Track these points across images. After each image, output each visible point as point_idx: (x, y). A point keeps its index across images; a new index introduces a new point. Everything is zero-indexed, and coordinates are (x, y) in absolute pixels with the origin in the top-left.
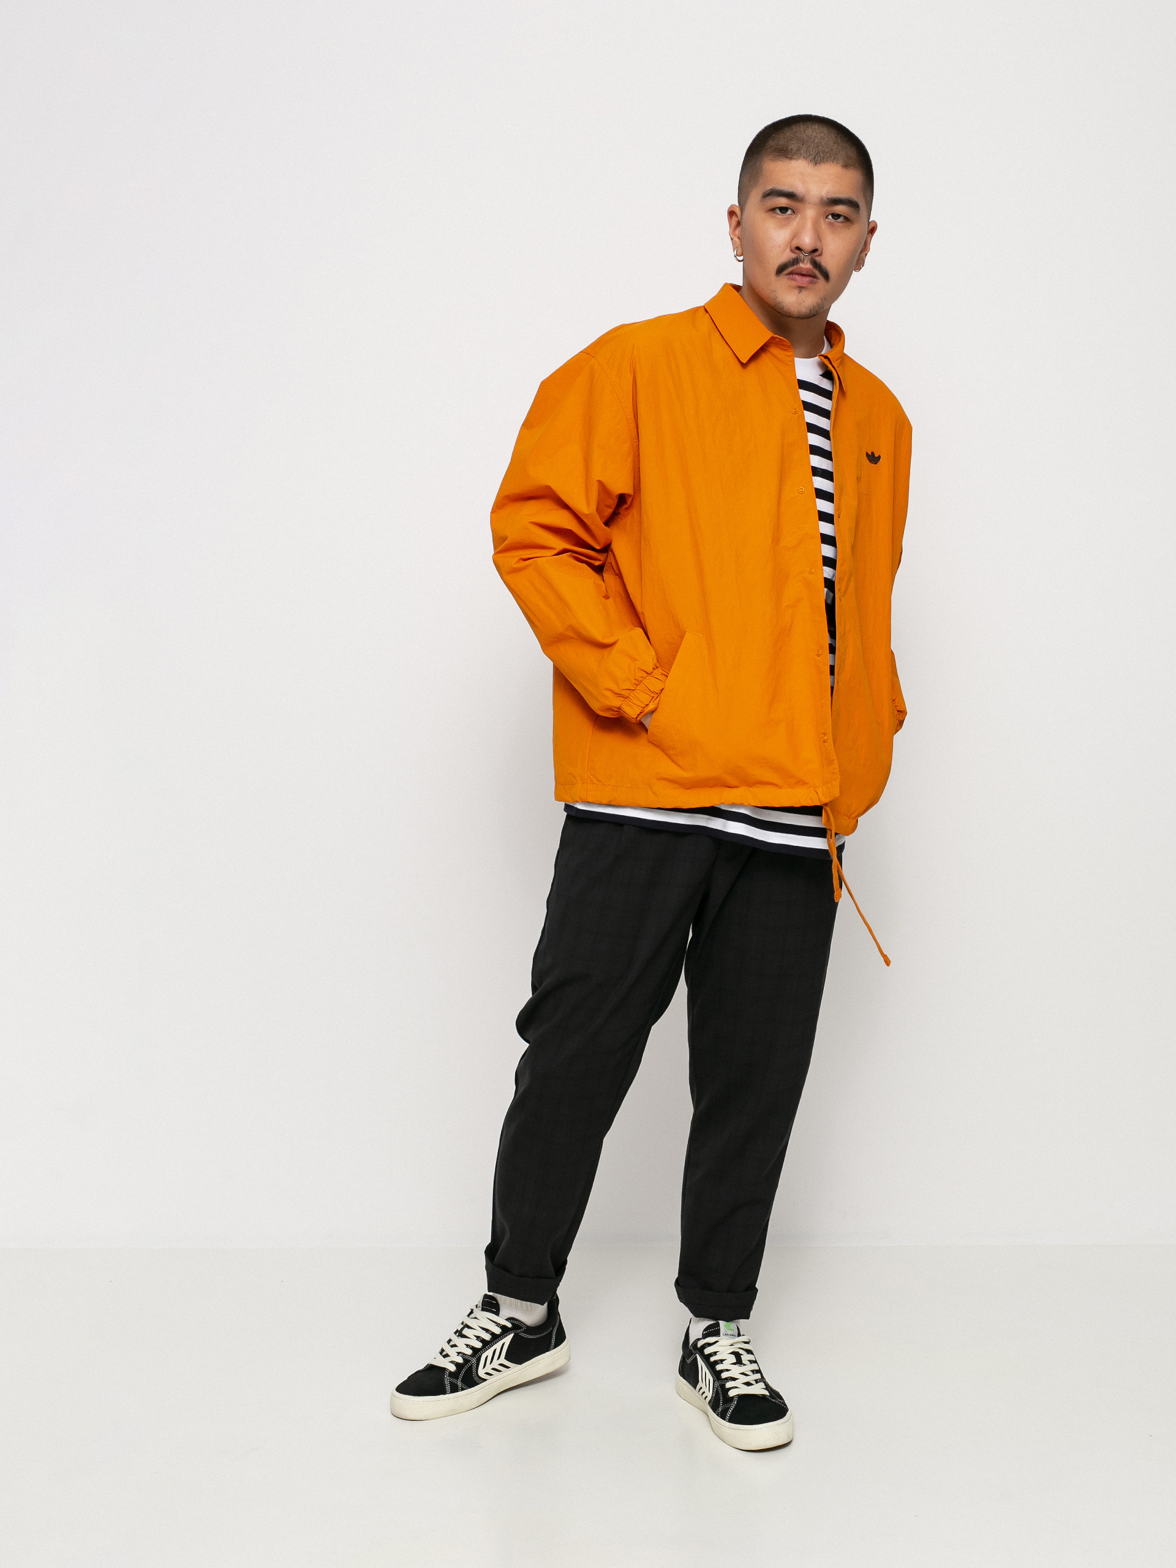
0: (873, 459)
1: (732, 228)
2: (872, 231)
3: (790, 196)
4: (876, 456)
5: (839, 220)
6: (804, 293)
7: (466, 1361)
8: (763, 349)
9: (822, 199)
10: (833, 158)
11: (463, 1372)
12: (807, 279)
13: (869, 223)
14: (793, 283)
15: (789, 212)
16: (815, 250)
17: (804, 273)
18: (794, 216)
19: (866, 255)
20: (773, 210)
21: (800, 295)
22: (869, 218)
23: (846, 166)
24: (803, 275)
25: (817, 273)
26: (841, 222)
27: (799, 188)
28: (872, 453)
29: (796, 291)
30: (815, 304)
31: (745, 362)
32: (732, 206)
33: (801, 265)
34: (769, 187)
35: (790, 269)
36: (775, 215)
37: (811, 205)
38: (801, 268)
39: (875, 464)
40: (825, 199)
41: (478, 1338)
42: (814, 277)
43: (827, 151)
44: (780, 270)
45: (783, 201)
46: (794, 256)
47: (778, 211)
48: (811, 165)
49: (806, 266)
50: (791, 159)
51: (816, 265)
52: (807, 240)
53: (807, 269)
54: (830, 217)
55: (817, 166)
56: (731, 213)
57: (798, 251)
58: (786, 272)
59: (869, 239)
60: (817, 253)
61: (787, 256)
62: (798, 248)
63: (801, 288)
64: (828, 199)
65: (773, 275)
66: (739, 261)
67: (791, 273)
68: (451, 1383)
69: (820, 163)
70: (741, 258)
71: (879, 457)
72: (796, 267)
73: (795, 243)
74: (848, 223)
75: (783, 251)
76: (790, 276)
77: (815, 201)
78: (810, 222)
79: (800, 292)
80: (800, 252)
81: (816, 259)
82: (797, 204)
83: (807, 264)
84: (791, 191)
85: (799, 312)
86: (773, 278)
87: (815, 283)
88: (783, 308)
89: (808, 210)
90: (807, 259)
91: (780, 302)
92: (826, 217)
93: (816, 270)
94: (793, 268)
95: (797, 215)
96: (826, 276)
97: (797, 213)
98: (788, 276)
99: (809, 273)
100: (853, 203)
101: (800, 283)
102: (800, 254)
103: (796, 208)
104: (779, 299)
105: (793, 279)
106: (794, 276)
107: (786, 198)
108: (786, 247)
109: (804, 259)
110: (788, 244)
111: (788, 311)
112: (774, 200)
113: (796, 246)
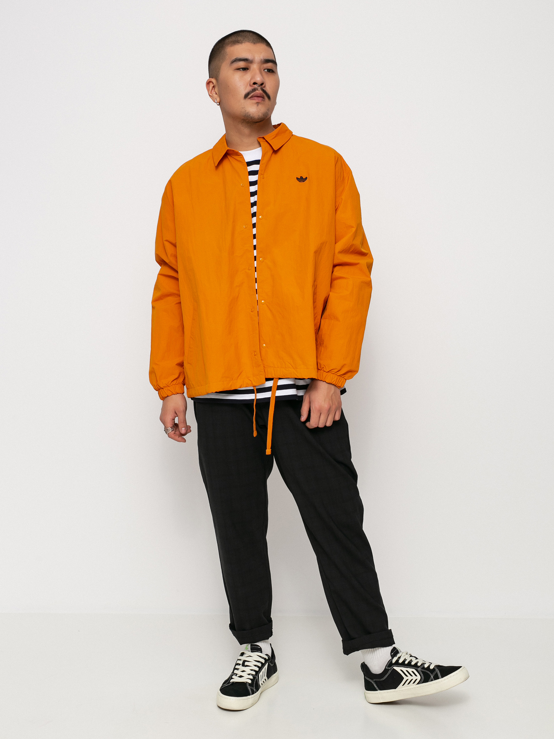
3: (245, 60)
6: (260, 106)
7: (254, 678)
9: (261, 60)
11: (255, 683)
14: (254, 101)
16: (262, 84)
27: (249, 56)
29: (256, 105)
30: (265, 112)
31: (216, 166)
34: (234, 58)
37: (256, 64)
41: (255, 666)
42: (263, 98)
44: (246, 96)
45: (242, 64)
46: (252, 88)
48: (252, 44)
49: (259, 92)
51: (264, 91)
52: (258, 79)
58: (250, 96)
60: (263, 85)
61: (249, 89)
64: (264, 59)
65: (242, 100)
67: (251, 97)
68: (251, 689)
72: (255, 92)
75: (246, 87)
76: (252, 98)
77: (258, 61)
78: (258, 71)
79: (258, 105)
80: (256, 85)
81: (264, 88)
82: (249, 64)
83: (259, 91)
84: (246, 58)
85: (258, 116)
86: (243, 101)
87: (264, 101)
88: (250, 115)
89: (255, 67)
90: (259, 88)
91: (248, 113)
92: (264, 70)
93: (264, 94)
94: (253, 93)
95: (250, 70)
96: (269, 97)
97: (250, 69)
98: (251, 98)
99: (261, 96)
100: (274, 62)
101: (257, 101)
102: (256, 86)
103: (250, 67)
104: (247, 111)
105: (253, 99)
106: (253, 98)
107: (244, 62)
108: (247, 85)
109: (258, 89)
110: (248, 83)
111: (253, 116)
112: (238, 64)
113: (253, 83)
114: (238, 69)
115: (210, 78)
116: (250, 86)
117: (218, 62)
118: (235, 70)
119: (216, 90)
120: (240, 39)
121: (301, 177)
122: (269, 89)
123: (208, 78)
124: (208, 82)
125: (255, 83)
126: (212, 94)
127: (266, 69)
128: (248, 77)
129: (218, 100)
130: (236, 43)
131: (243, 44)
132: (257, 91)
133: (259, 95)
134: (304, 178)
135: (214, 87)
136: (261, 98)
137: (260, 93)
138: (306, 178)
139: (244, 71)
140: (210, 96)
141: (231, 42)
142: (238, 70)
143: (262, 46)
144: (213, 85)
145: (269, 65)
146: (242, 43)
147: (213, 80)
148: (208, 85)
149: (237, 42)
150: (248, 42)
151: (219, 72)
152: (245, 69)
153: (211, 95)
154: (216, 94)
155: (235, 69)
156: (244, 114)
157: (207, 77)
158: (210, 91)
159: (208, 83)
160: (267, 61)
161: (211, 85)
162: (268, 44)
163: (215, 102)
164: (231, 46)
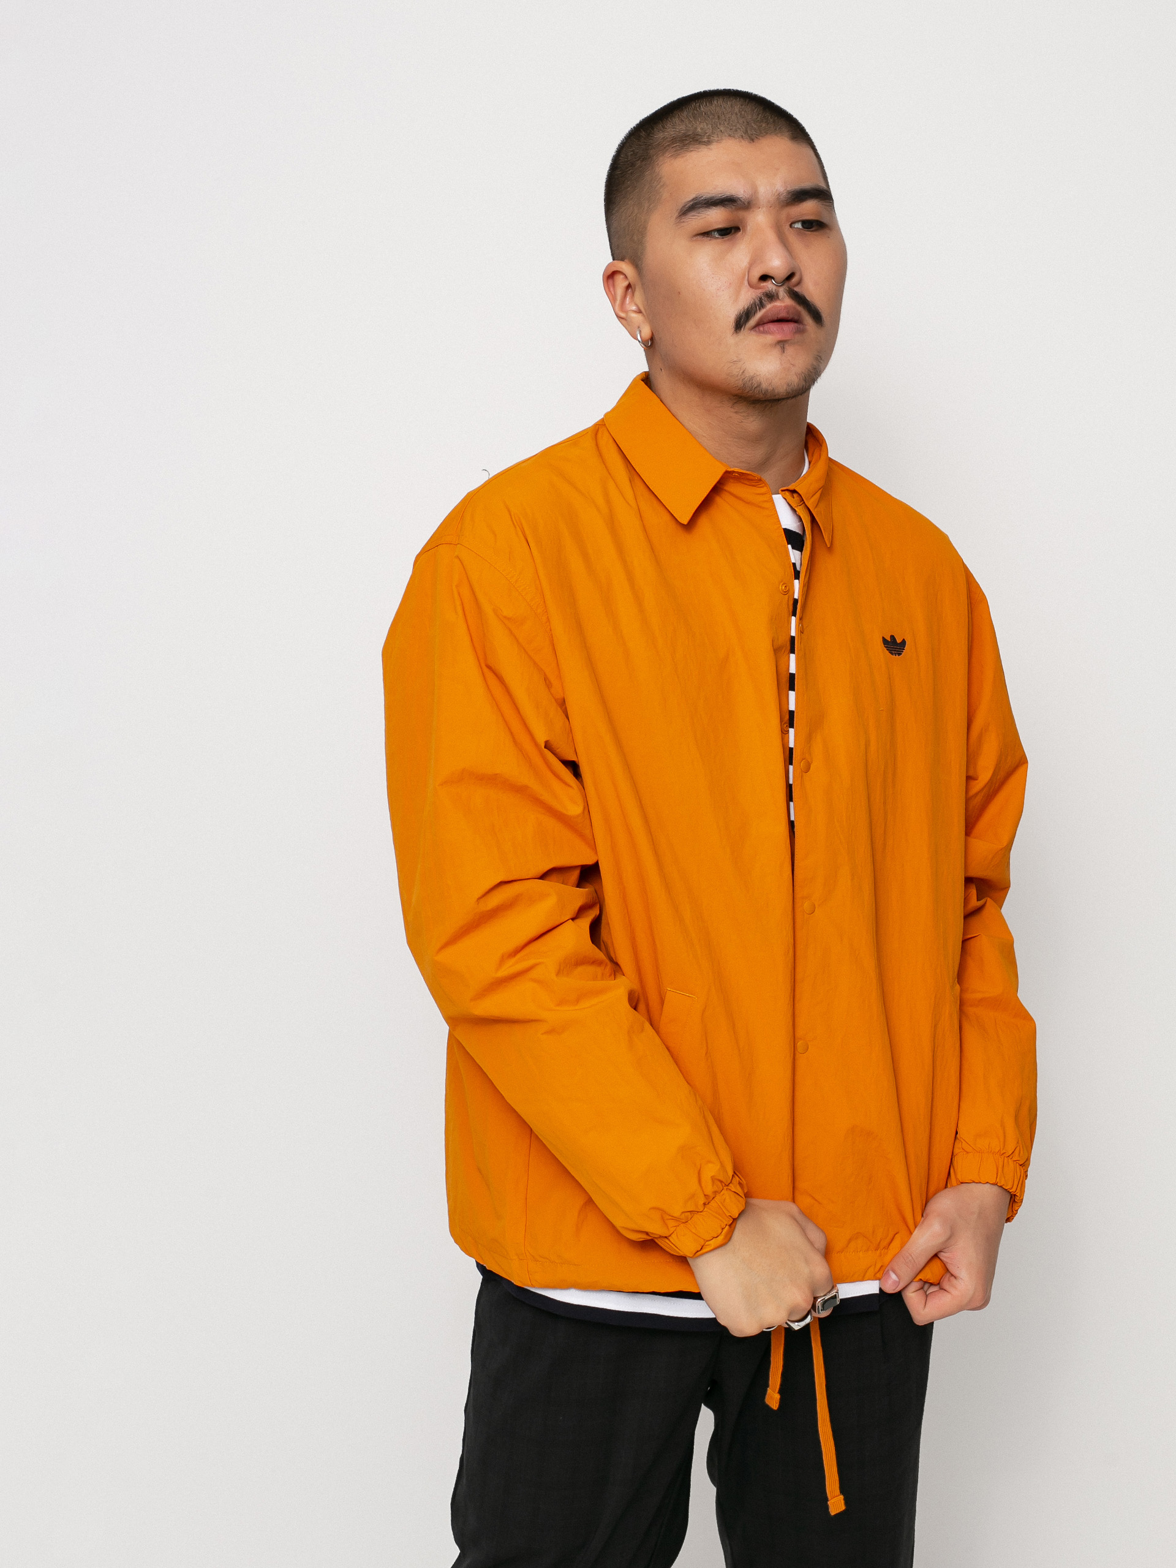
0: (894, 646)
3: (727, 201)
4: (899, 641)
6: (790, 350)
8: (717, 489)
9: (778, 196)
12: (789, 326)
14: (770, 339)
16: (790, 276)
17: (780, 318)
18: (741, 234)
21: (781, 357)
24: (780, 321)
25: (802, 313)
27: (738, 188)
28: (892, 637)
29: (776, 352)
30: (810, 368)
31: (686, 524)
33: (774, 305)
34: (689, 196)
35: (759, 315)
37: (763, 210)
38: (773, 310)
39: (899, 654)
40: (784, 194)
42: (795, 320)
44: (740, 323)
45: (716, 217)
46: (758, 293)
47: (714, 234)
48: (745, 143)
49: (784, 303)
51: (800, 299)
52: (776, 262)
54: (799, 225)
55: (755, 143)
57: (763, 284)
58: (753, 322)
60: (794, 280)
61: (747, 297)
63: (780, 345)
64: (789, 192)
65: (729, 336)
67: (760, 323)
69: (757, 138)
71: (904, 642)
72: (767, 308)
73: (758, 270)
74: (824, 231)
75: (738, 293)
76: (761, 329)
77: (769, 202)
78: (771, 236)
79: (783, 350)
80: (770, 282)
81: (796, 289)
82: (741, 214)
83: (782, 300)
84: (728, 194)
85: (788, 385)
86: (731, 339)
87: (801, 331)
88: (759, 385)
89: (760, 220)
90: (782, 292)
91: (752, 378)
92: (791, 226)
93: (800, 308)
94: (763, 311)
95: (745, 231)
96: (817, 317)
97: (745, 227)
98: (757, 329)
99: (791, 316)
100: (823, 195)
101: (779, 337)
102: (769, 286)
103: (742, 221)
104: (750, 372)
105: (764, 332)
106: (766, 327)
107: (723, 208)
108: (742, 283)
109: (777, 294)
110: (744, 278)
111: (770, 388)
112: (703, 216)
113: (759, 277)
114: (706, 234)
115: (615, 261)
116: (751, 285)
117: (636, 211)
118: (695, 238)
119: (639, 296)
120: (702, 129)
122: (813, 288)
123: (609, 259)
124: (610, 272)
125: (764, 278)
126: (626, 312)
127: (798, 222)
128: (740, 254)
129: (646, 332)
130: (689, 144)
131: (714, 146)
132: (778, 304)
133: (783, 315)
135: (629, 286)
136: (792, 326)
137: (785, 307)
139: (726, 238)
140: (619, 317)
141: (674, 140)
142: (705, 239)
143: (778, 145)
144: (626, 283)
145: (809, 208)
146: (708, 143)
147: (625, 267)
148: (610, 281)
149: (691, 140)
150: (730, 136)
151: (641, 242)
152: (728, 231)
153: (622, 315)
154: (639, 312)
155: (695, 233)
156: (740, 383)
157: (605, 257)
158: (618, 302)
159: (610, 276)
160: (799, 196)
161: (621, 283)
162: (797, 131)
163: (637, 339)
164: (675, 156)
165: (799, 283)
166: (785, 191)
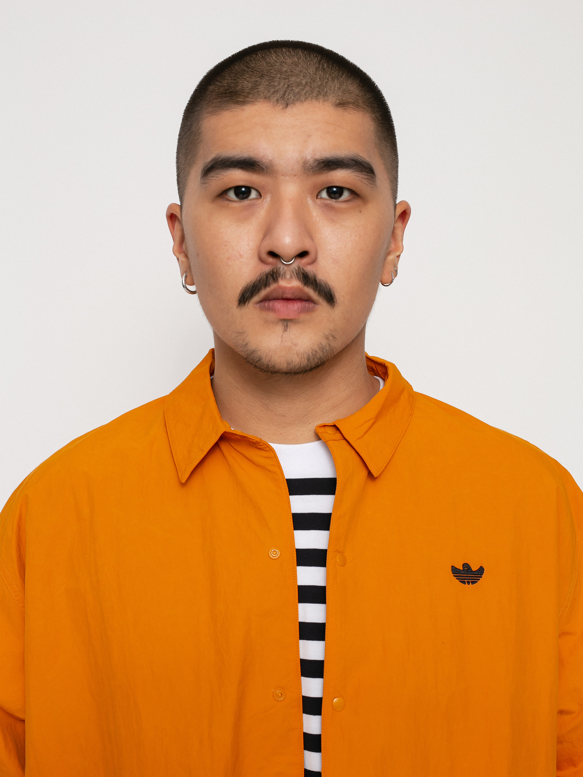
0: (470, 574)
1: (177, 242)
2: (404, 215)
4: (474, 568)
5: (343, 198)
6: (294, 329)
9: (305, 163)
10: (316, 92)
12: (296, 306)
13: (395, 206)
14: (271, 316)
15: (253, 194)
16: (303, 254)
17: (289, 296)
18: (260, 201)
19: (399, 256)
20: (223, 194)
21: (286, 334)
22: (395, 197)
23: (341, 104)
24: (288, 300)
25: (310, 292)
26: (346, 201)
27: (263, 151)
29: (279, 328)
30: (316, 348)
32: (171, 207)
33: (282, 283)
35: (263, 293)
36: (226, 203)
37: (287, 178)
38: (280, 287)
40: (311, 161)
42: (309, 300)
43: (304, 82)
44: (246, 296)
46: (267, 269)
47: (232, 195)
49: (290, 283)
50: (244, 103)
51: (310, 280)
52: (287, 239)
53: (292, 288)
54: (324, 194)
55: (289, 108)
56: (172, 218)
57: (271, 260)
58: (256, 298)
59: (398, 232)
60: (307, 259)
61: (254, 272)
62: (272, 254)
63: (286, 322)
64: (316, 160)
65: (234, 307)
66: (193, 293)
69: (293, 103)
70: (192, 288)
72: (272, 287)
73: (268, 246)
74: (358, 202)
76: (266, 305)
77: (294, 167)
79: (286, 328)
80: (279, 259)
81: (308, 269)
82: (263, 178)
83: (291, 279)
86: (236, 311)
87: (310, 310)
88: (260, 359)
89: (280, 189)
90: (291, 270)
91: (254, 352)
92: (315, 196)
93: (310, 287)
94: (268, 289)
96: (329, 298)
97: (265, 193)
98: (262, 304)
99: (298, 295)
101: (282, 315)
102: (277, 263)
103: (264, 187)
104: (252, 346)
105: (269, 309)
106: (271, 304)
109: (286, 272)
111: (270, 364)
112: (221, 177)
113: (269, 250)
114: (226, 194)
116: (261, 260)
121: (466, 566)
122: (328, 268)
127: (324, 192)
134: (474, 569)
136: (299, 305)
137: (293, 286)
138: (481, 571)
145: (339, 176)
156: (244, 354)
160: (329, 165)
165: (314, 261)
166: (312, 159)
